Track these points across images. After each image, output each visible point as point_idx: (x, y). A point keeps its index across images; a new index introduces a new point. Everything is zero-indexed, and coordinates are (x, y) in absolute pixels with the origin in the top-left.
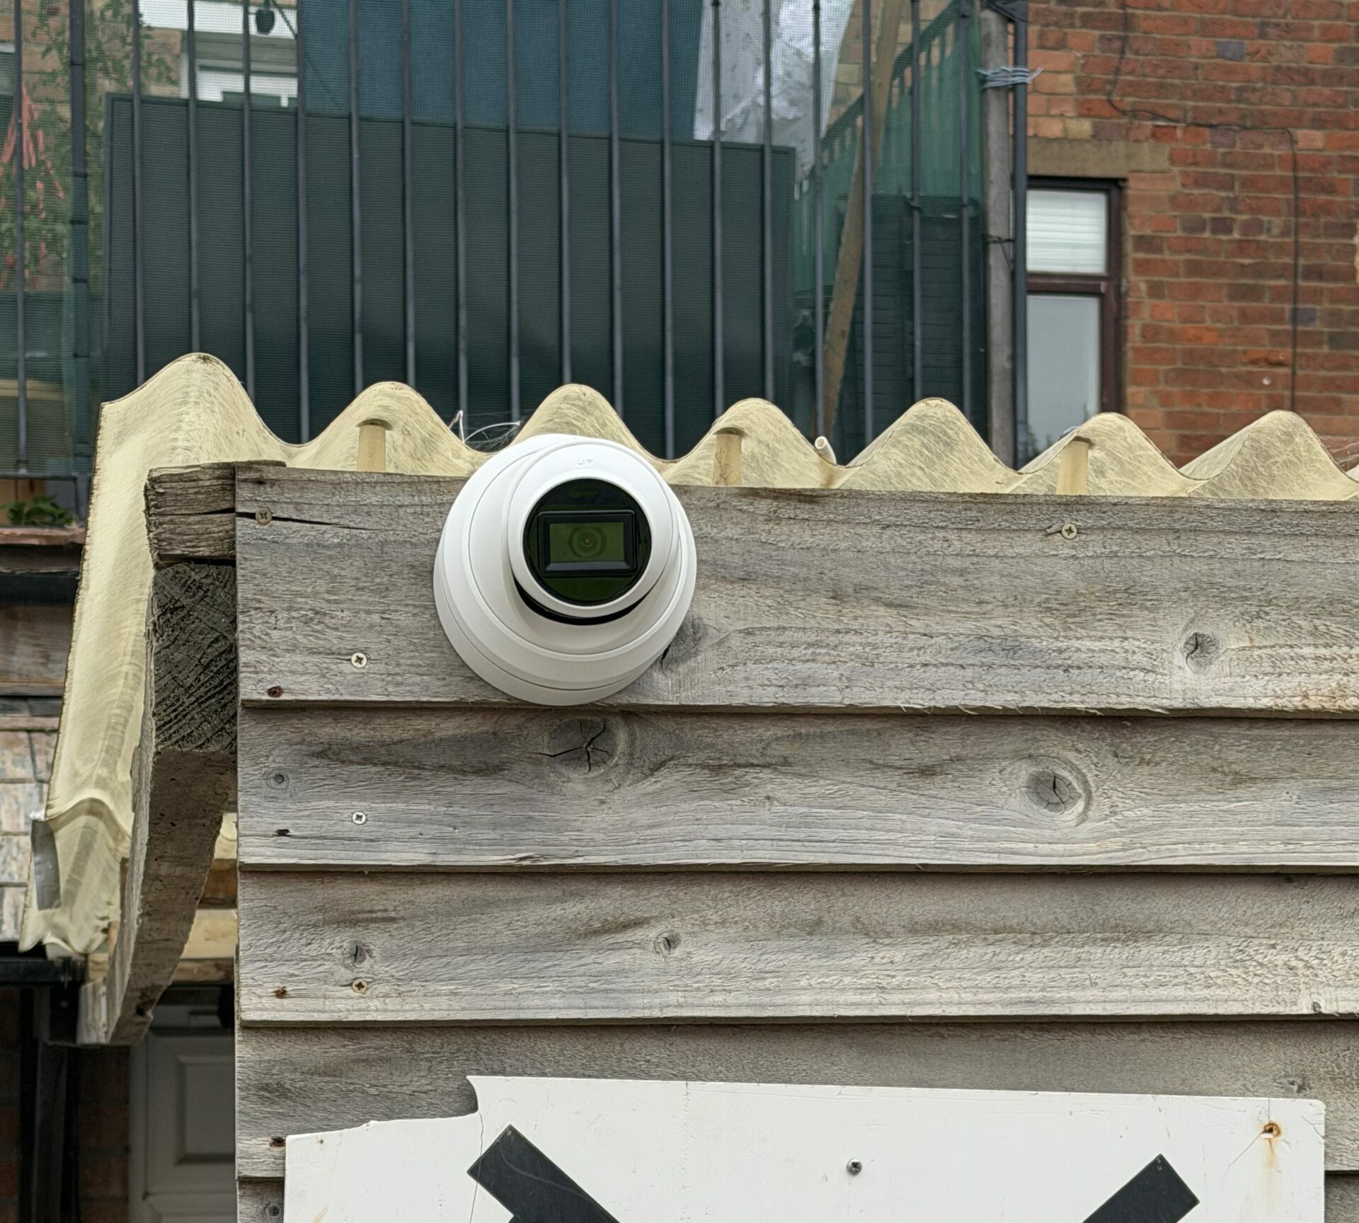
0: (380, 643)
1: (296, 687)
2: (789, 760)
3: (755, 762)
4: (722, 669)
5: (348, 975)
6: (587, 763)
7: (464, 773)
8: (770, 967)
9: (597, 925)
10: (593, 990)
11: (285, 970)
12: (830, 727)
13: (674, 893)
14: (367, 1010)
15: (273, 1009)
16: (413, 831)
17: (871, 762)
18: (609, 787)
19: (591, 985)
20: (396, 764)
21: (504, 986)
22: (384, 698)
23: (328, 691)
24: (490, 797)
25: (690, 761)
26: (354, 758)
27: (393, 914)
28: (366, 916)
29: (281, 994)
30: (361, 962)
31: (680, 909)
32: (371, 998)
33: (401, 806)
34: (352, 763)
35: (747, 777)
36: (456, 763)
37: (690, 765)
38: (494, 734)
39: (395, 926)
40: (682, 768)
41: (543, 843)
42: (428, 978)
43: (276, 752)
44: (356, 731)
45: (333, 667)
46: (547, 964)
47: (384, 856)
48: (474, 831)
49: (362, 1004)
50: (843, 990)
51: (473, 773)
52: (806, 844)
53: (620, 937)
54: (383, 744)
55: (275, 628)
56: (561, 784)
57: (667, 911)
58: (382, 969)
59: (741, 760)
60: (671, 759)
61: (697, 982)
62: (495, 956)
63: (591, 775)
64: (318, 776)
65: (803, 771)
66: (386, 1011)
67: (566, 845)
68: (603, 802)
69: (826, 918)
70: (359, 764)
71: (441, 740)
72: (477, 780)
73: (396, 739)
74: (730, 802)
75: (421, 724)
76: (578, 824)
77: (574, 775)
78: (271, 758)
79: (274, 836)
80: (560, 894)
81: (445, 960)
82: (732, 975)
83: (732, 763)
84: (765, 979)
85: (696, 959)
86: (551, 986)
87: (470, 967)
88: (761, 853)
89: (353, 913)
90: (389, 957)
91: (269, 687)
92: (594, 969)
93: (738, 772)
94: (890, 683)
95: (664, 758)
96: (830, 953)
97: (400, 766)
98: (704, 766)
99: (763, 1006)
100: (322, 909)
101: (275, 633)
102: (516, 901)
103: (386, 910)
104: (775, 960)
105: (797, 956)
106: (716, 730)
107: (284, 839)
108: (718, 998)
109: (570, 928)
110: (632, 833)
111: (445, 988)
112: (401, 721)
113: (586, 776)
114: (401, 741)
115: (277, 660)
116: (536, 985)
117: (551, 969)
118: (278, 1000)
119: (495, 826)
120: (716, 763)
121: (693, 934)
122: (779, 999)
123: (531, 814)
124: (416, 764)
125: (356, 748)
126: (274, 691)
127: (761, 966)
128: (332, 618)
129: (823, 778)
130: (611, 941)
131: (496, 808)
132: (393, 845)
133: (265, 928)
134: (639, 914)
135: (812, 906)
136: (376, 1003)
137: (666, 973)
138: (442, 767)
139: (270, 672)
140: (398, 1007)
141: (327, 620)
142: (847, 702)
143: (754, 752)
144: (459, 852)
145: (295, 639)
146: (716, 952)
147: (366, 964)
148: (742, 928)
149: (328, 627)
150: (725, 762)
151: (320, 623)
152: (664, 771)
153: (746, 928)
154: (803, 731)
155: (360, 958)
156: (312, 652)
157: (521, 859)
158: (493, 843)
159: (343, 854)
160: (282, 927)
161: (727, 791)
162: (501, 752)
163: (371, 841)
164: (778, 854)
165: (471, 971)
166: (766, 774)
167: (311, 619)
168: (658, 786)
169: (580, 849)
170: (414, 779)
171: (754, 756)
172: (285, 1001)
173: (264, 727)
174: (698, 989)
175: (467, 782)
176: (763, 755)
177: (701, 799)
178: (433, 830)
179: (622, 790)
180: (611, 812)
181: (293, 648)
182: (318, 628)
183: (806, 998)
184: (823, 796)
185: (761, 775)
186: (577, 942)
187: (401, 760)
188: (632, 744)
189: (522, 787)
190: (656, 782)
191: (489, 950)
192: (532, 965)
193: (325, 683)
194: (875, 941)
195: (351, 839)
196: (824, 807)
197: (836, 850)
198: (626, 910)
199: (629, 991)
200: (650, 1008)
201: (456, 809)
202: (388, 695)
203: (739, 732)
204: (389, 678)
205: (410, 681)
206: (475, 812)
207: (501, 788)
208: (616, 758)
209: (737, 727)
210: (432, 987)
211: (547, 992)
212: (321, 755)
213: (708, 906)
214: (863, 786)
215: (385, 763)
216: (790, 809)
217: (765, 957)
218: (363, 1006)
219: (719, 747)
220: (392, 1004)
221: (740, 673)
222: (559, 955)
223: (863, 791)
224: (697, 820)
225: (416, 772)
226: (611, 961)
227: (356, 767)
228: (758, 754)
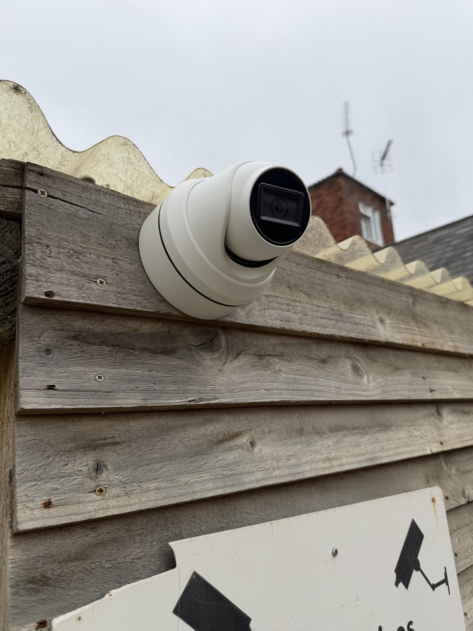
0: (113, 275)
1: (64, 293)
2: (283, 354)
3: (272, 354)
4: (261, 310)
5: (92, 484)
6: (211, 351)
7: (156, 353)
8: (291, 454)
9: (221, 437)
10: (225, 476)
11: (50, 485)
12: (293, 341)
13: (249, 418)
14: (107, 508)
15: (43, 518)
16: (132, 386)
17: (307, 356)
18: (221, 363)
19: (224, 472)
20: (119, 346)
21: (183, 479)
22: (117, 306)
23: (84, 298)
24: (170, 367)
25: (250, 352)
26: (96, 341)
27: (118, 440)
28: (102, 442)
29: (48, 504)
30: (101, 474)
31: (253, 426)
32: (109, 499)
33: (123, 371)
34: (94, 344)
35: (271, 361)
36: (152, 347)
37: (250, 354)
38: (169, 333)
39: (120, 447)
40: (248, 355)
41: (199, 392)
42: (142, 480)
43: (45, 334)
44: (96, 325)
45: (87, 284)
46: (202, 463)
47: (117, 402)
48: (165, 386)
49: (104, 504)
50: (318, 462)
51: (160, 353)
52: (298, 391)
53: (232, 443)
54: (112, 334)
55: (50, 256)
56: (201, 360)
57: (248, 427)
58: (114, 477)
59: (267, 353)
60: (243, 351)
61: (267, 465)
62: (176, 461)
63: (214, 356)
64: (73, 351)
65: (289, 359)
66: (119, 507)
67: (209, 393)
68: (220, 370)
69: (304, 427)
70: (98, 345)
71: (143, 334)
72: (162, 357)
73: (119, 332)
74: (268, 372)
75: (132, 324)
76: (212, 382)
77: (207, 357)
78: (42, 338)
79: (45, 389)
80: (203, 420)
81: (150, 467)
82: (277, 459)
83: (264, 354)
84: (290, 459)
85: (264, 452)
86: (206, 476)
87: (164, 470)
88: (284, 396)
89: (94, 441)
90: (118, 469)
91: (46, 290)
92: (225, 462)
93: (268, 358)
94: (313, 324)
95: (240, 350)
96: (308, 444)
97: (122, 347)
98: (256, 355)
100: (73, 439)
101: (50, 259)
102: (183, 426)
103: (113, 437)
104: (292, 449)
105: (299, 447)
107: (52, 392)
108: (277, 473)
109: (210, 440)
110: (235, 387)
111: (153, 485)
112: (121, 322)
113: (212, 357)
114: (122, 333)
115: (51, 275)
116: (199, 476)
117: (205, 465)
118: (46, 511)
119: (174, 383)
120: (259, 354)
121: (260, 439)
122: (299, 470)
123: (190, 376)
124: (130, 347)
125: (96, 335)
126: (49, 294)
127: (288, 453)
128: (84, 256)
129: (295, 362)
130: (229, 446)
131: (174, 373)
132: (121, 395)
133: (35, 456)
134: (237, 430)
135: (298, 421)
136: (112, 503)
137: (254, 461)
138: (144, 349)
139: (46, 282)
140: (127, 503)
141: (81, 257)
142: (303, 329)
143: (271, 350)
144: (158, 398)
145: (62, 264)
146: (271, 447)
147: (104, 475)
148: (277, 435)
149: (82, 262)
150: (262, 353)
151: (77, 258)
152: (241, 356)
153: (279, 434)
154: (285, 341)
155: (100, 471)
156: (73, 273)
157: (190, 401)
158: (175, 392)
159: (92, 401)
160: (46, 454)
161: (266, 367)
162: (173, 343)
163: (108, 392)
164: (290, 397)
165: (165, 472)
166: (276, 360)
167: (72, 255)
168: (240, 363)
169: (215, 395)
170: (130, 355)
171: (271, 351)
172: (52, 511)
173: (37, 318)
174: (268, 469)
175: (158, 358)
176: (274, 351)
177: (257, 370)
178: (143, 386)
179: (227, 365)
180: (224, 376)
181: (61, 270)
182: (77, 260)
183: (307, 467)
184: (297, 370)
185: (275, 360)
186: (214, 448)
187: (123, 344)
188: (227, 343)
189: (184, 362)
190: (239, 361)
191: (173, 457)
192: (195, 464)
193: (82, 293)
194: (321, 437)
195: (96, 391)
196: (298, 375)
197: (308, 394)
198: (232, 427)
199: (241, 474)
200: (252, 482)
201: (154, 373)
202: (119, 305)
203: (265, 340)
204: (119, 295)
205: (131, 298)
206: (164, 375)
207: (175, 362)
208: (222, 349)
210: (145, 486)
211: (204, 480)
212: (75, 338)
213: (263, 423)
214: (307, 366)
215: (113, 346)
216: (288, 376)
217: (288, 448)
218: (105, 505)
219: (259, 347)
220: (123, 501)
221: (267, 313)
222: (207, 456)
223: (308, 368)
224: (258, 380)
225: (131, 351)
226: (231, 457)
227: (96, 347)
228: (273, 351)
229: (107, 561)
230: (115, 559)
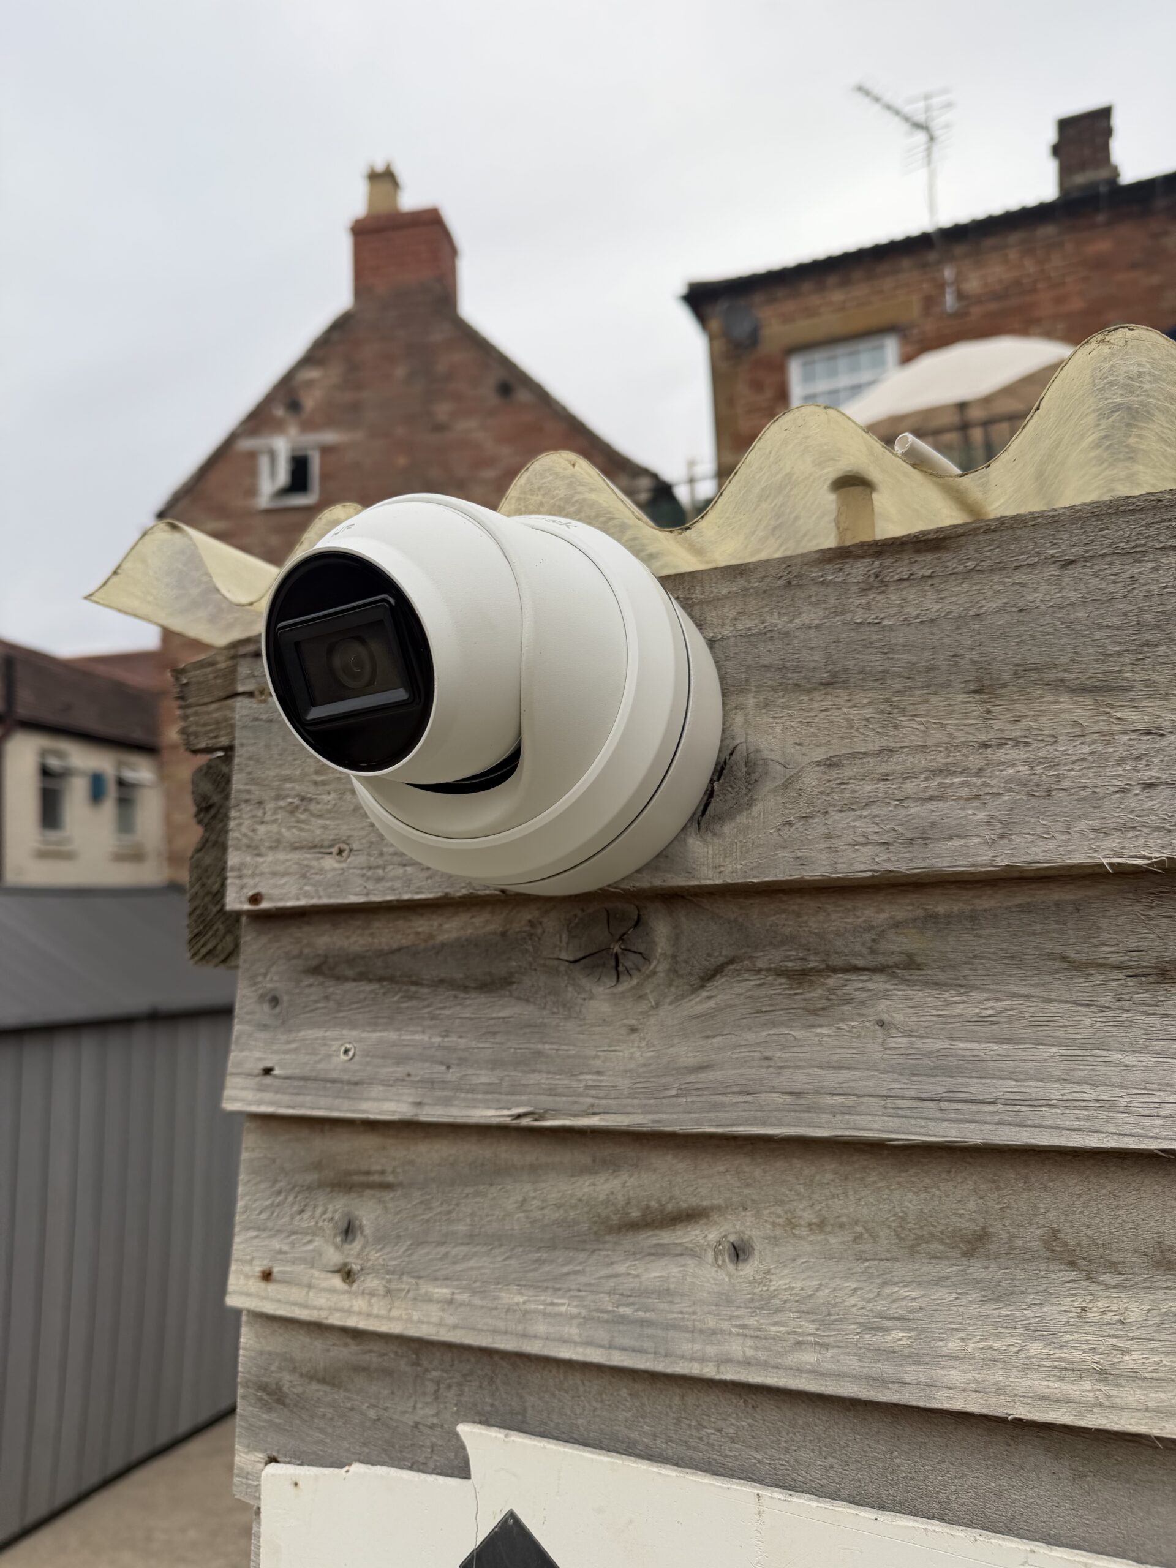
0: (363, 829)
1: (276, 892)
2: (918, 959)
3: (860, 963)
4: (789, 823)
5: (333, 1257)
6: (614, 972)
7: (465, 989)
8: (896, 1310)
9: (635, 1214)
10: (623, 1320)
11: (276, 1244)
12: (987, 902)
13: (747, 1169)
14: (349, 1312)
15: (258, 1296)
16: (401, 1070)
17: (1064, 959)
18: (644, 1006)
19: (621, 1310)
20: (392, 979)
21: (512, 1297)
22: (362, 899)
23: (307, 895)
24: (492, 1022)
25: (760, 964)
26: (350, 973)
27: (390, 1178)
28: (363, 1178)
29: (267, 1276)
30: (353, 1240)
31: (754, 1197)
32: (355, 1294)
33: (392, 1035)
34: (346, 979)
35: (848, 989)
36: (459, 976)
37: (760, 971)
38: (504, 934)
39: (391, 1195)
40: (746, 976)
41: (552, 1092)
42: (422, 1274)
43: (274, 969)
44: (353, 939)
45: (314, 863)
46: (565, 1269)
47: (364, 1106)
48: (469, 1072)
49: (345, 1302)
50: (1027, 1368)
51: (476, 988)
52: (944, 1105)
53: (666, 1237)
54: (380, 953)
55: (262, 823)
56: (580, 1001)
57: (735, 1199)
58: (375, 1256)
59: (836, 961)
60: (732, 961)
61: (775, 1324)
62: (502, 1249)
63: (622, 987)
64: (312, 998)
65: (942, 976)
66: (369, 1315)
67: (580, 1095)
68: (633, 1030)
69: (997, 1227)
70: (354, 980)
71: (443, 945)
72: (483, 999)
73: (395, 946)
74: (819, 1030)
75: (422, 925)
76: (598, 1062)
77: (599, 990)
78: (269, 978)
79: (257, 1076)
81: (443, 1250)
82: (827, 1318)
83: (823, 966)
84: (886, 1330)
85: (776, 1283)
86: (565, 1306)
87: (472, 1263)
88: (863, 1121)
89: (349, 1173)
90: (382, 1239)
91: (251, 893)
92: (630, 1284)
93: (832, 981)
94: (1083, 824)
95: (722, 960)
96: (1001, 1294)
97: (397, 982)
98: (781, 972)
99: (881, 1381)
100: (318, 1166)
101: (262, 829)
102: (534, 1169)
103: (383, 1172)
104: (909, 1297)
105: (944, 1295)
106: (799, 915)
107: (268, 1080)
108: (809, 1357)
109: (599, 1216)
110: (670, 1079)
111: (442, 1292)
112: (400, 923)
113: (615, 990)
114: (399, 950)
115: (260, 860)
116: (549, 1300)
117: (572, 1277)
118: (263, 1285)
119: (495, 1064)
120: (798, 965)
121: (774, 1241)
122: (910, 1373)
123: (540, 1046)
124: (414, 979)
125: (351, 960)
126: (255, 899)
127: (882, 1305)
128: (318, 803)
129: (976, 988)
130: (654, 1241)
131: (499, 1038)
132: (377, 1090)
133: (262, 1186)
134: (694, 1201)
135: (972, 1205)
136: (360, 1304)
137: (729, 1302)
138: (442, 981)
139: (253, 875)
140: (383, 1312)
141: (313, 807)
142: (1002, 862)
143: (858, 947)
144: (447, 1102)
145: (279, 833)
146: (810, 1273)
147: (357, 1245)
148: (850, 1237)
149: (313, 815)
150: (811, 965)
151: (306, 810)
152: (720, 981)
153: (857, 1239)
154: (941, 909)
155: (350, 1237)
156: (295, 848)
157: (519, 1116)
158: (491, 1089)
159: (323, 1102)
160: (277, 1187)
161: (815, 1013)
162: (509, 959)
163: (356, 1084)
164: (892, 1123)
165: (472, 1269)
166: (878, 983)
167: (297, 808)
168: (711, 1003)
169: (597, 1102)
170: (411, 998)
171: (854, 954)
172: (271, 1288)
173: (264, 939)
174: (777, 1338)
175: (468, 1002)
176: (872, 951)
177: (773, 1024)
178: (422, 1070)
179: (662, 1012)
180: (643, 1044)
181: (277, 844)
182: (302, 817)
183: (958, 1376)
184: (979, 1020)
185: (869, 985)
186: (608, 1238)
187: (398, 973)
188: (676, 940)
189: (531, 1008)
190: (709, 998)
191: (496, 1240)
192: (547, 1268)
193: (305, 884)
194: (1088, 1278)
195: (334, 1081)
196: (979, 1040)
197: (997, 1118)
198: (676, 1191)
199: (674, 1327)
200: (702, 1360)
201: (452, 1039)
202: (367, 895)
203: (834, 916)
204: (370, 873)
205: (391, 874)
206: (474, 1044)
207: (506, 1009)
208: (655, 963)
209: (830, 908)
210: (426, 1288)
211: (560, 1314)
212: (316, 971)
213: (798, 1194)
214: (1049, 1001)
215: (380, 980)
216: (918, 1044)
217: (888, 1290)
218: (346, 1304)
219: (804, 941)
220: (379, 1306)
221: (818, 826)
222: (582, 1256)
223: (1050, 1009)
224: (767, 1058)
225: (413, 988)
226: (654, 1273)
227: (349, 986)
228: (865, 951)
229: (372, 1406)
230: (386, 1409)
